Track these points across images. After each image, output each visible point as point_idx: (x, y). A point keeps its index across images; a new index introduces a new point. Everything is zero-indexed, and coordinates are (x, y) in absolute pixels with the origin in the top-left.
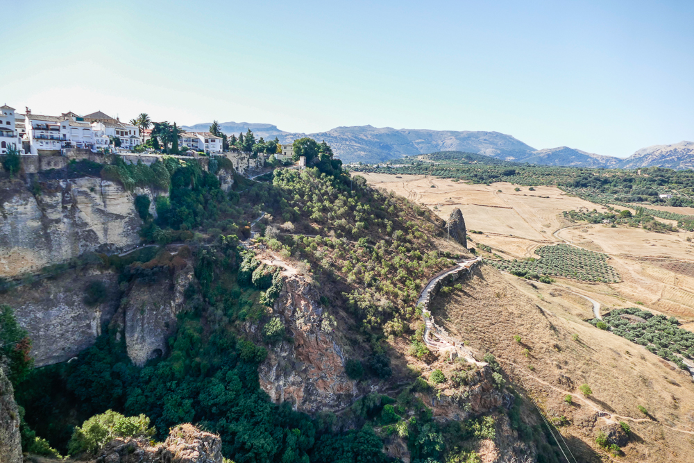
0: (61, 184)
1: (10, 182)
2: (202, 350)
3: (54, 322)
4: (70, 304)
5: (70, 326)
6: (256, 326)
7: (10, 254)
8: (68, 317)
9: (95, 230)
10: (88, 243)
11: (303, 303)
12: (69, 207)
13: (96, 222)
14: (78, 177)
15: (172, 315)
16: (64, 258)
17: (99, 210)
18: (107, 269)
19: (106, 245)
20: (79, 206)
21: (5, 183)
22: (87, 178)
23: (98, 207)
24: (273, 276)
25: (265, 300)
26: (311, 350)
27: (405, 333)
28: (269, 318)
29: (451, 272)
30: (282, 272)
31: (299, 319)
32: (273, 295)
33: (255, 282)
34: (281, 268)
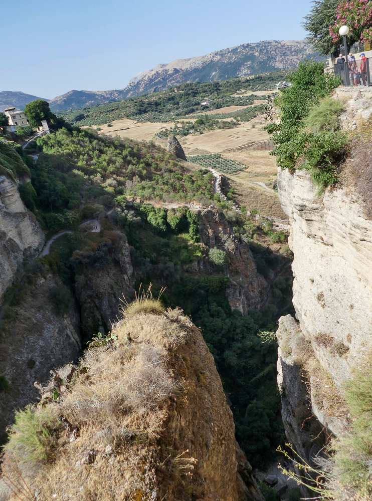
3: (52, 344)
4: (49, 321)
5: (61, 342)
8: (56, 334)
9: (12, 237)
10: (16, 254)
16: (9, 278)
19: (26, 250)
24: (186, 215)
25: (192, 239)
26: (237, 264)
27: (259, 230)
28: (208, 251)
29: (217, 183)
30: (190, 209)
31: (225, 242)
32: (197, 232)
33: (175, 227)
34: (186, 207)
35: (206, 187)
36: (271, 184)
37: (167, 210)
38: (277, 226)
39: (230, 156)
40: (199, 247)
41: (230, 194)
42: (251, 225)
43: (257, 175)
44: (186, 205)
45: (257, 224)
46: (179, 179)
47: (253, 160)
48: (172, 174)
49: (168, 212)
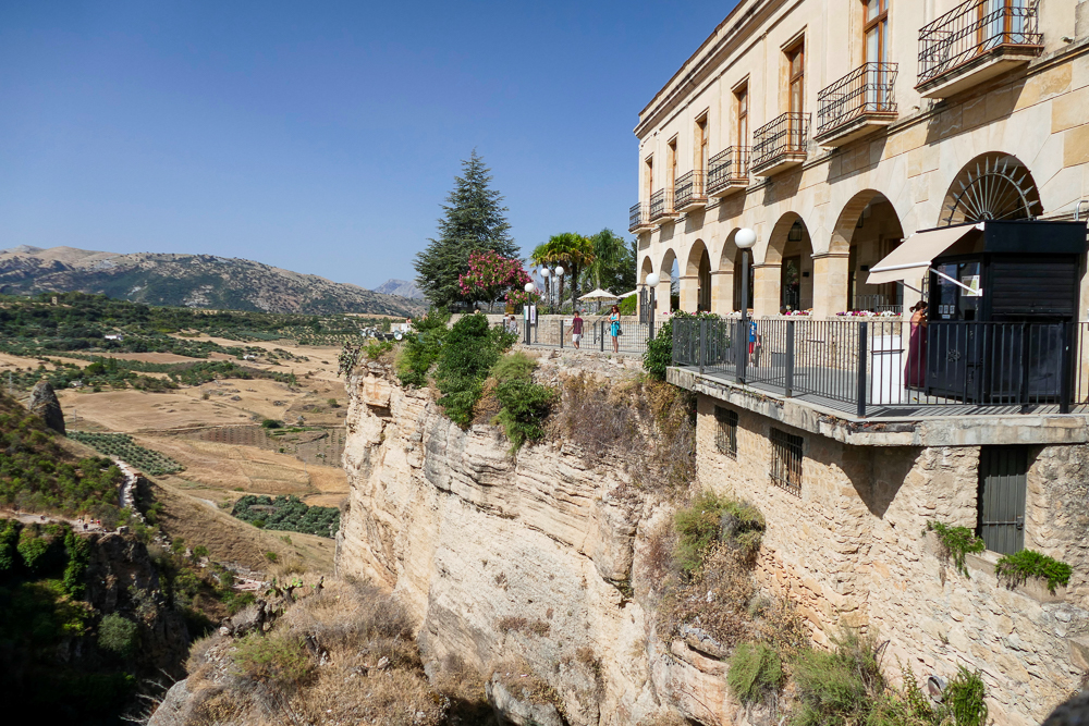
24: (63, 541)
25: (68, 591)
26: (155, 653)
27: (206, 586)
28: (98, 619)
29: (128, 488)
30: (74, 530)
31: (138, 603)
32: (80, 577)
33: (34, 563)
34: (67, 524)
35: (104, 492)
36: (228, 506)
37: (22, 526)
38: (242, 582)
39: (151, 443)
40: (80, 611)
41: (152, 513)
42: (192, 576)
43: (203, 486)
44: (66, 520)
45: (202, 575)
46: (46, 469)
47: (196, 457)
48: (33, 457)
49: (24, 530)
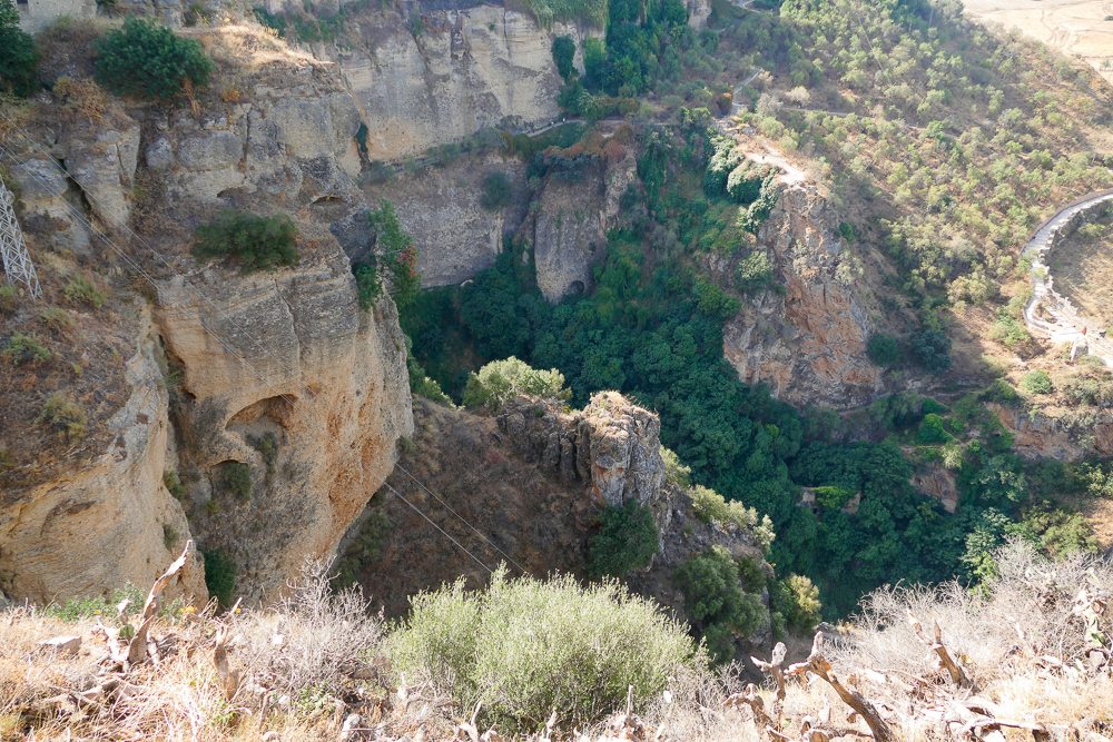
0: (449, 18)
1: (383, 15)
2: (640, 290)
3: (443, 228)
4: (464, 204)
5: (464, 236)
6: (727, 262)
7: (387, 126)
8: (461, 223)
9: (495, 93)
10: (486, 114)
11: (808, 231)
12: (461, 55)
13: (497, 81)
14: (472, 7)
15: (601, 233)
16: (455, 135)
17: (501, 60)
18: (512, 155)
19: (510, 117)
20: (474, 55)
21: (376, 17)
22: (484, 7)
23: (500, 56)
24: (761, 181)
25: (745, 221)
26: (812, 309)
30: (779, 176)
32: (759, 214)
33: (733, 189)
37: (744, 160)
40: (740, 238)
49: (742, 164)
